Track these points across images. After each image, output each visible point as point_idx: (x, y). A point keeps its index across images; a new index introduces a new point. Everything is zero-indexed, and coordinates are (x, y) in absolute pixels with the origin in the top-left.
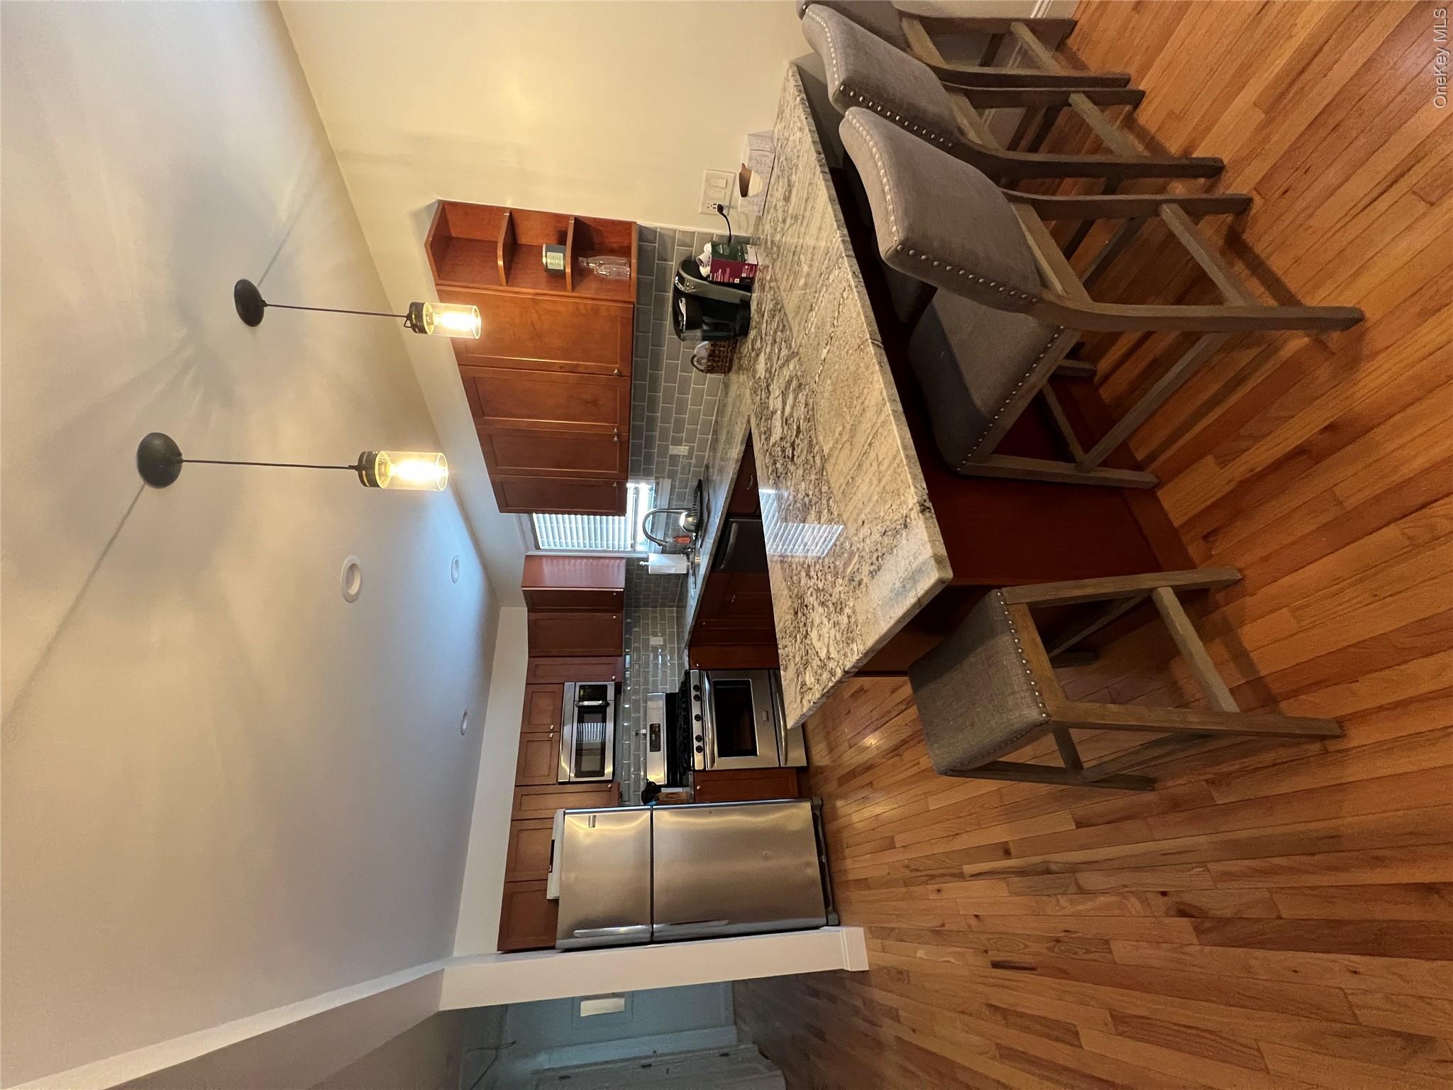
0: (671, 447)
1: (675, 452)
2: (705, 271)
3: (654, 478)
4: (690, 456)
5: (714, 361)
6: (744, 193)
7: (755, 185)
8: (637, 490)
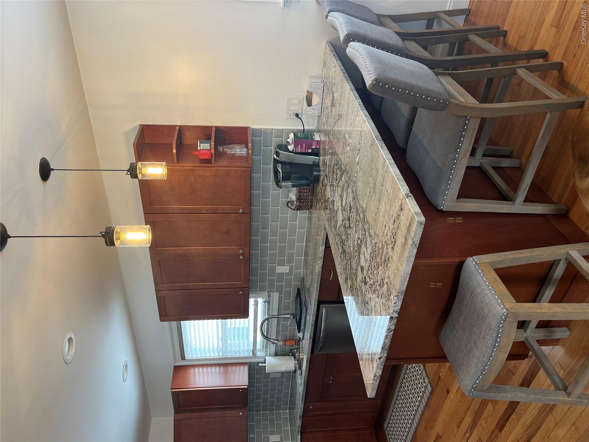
0: (277, 267)
1: (281, 272)
2: (291, 148)
3: (266, 292)
4: (291, 273)
5: (301, 202)
6: (309, 104)
7: (316, 100)
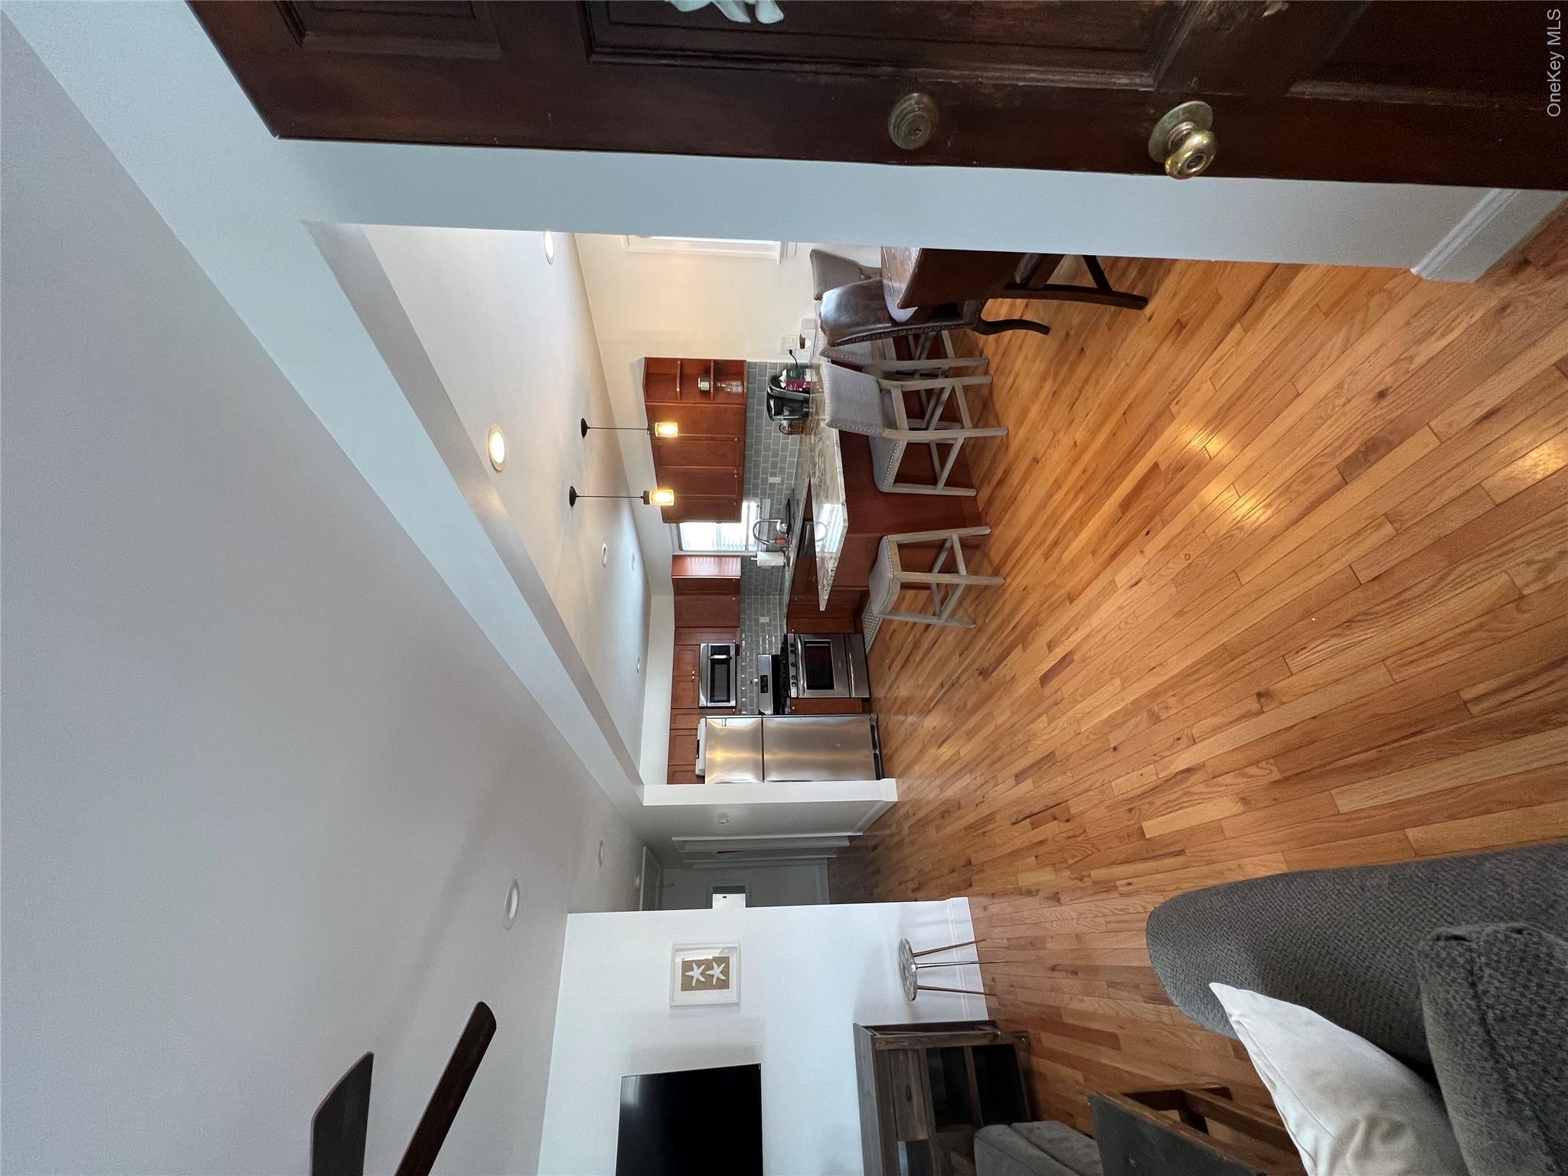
0: (769, 478)
1: (773, 482)
2: (783, 385)
3: (759, 498)
4: (782, 483)
5: (793, 429)
6: (803, 346)
7: (808, 343)
8: (749, 507)
